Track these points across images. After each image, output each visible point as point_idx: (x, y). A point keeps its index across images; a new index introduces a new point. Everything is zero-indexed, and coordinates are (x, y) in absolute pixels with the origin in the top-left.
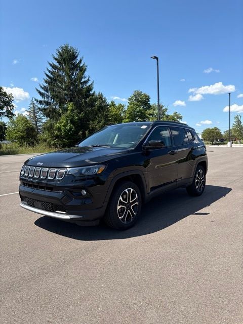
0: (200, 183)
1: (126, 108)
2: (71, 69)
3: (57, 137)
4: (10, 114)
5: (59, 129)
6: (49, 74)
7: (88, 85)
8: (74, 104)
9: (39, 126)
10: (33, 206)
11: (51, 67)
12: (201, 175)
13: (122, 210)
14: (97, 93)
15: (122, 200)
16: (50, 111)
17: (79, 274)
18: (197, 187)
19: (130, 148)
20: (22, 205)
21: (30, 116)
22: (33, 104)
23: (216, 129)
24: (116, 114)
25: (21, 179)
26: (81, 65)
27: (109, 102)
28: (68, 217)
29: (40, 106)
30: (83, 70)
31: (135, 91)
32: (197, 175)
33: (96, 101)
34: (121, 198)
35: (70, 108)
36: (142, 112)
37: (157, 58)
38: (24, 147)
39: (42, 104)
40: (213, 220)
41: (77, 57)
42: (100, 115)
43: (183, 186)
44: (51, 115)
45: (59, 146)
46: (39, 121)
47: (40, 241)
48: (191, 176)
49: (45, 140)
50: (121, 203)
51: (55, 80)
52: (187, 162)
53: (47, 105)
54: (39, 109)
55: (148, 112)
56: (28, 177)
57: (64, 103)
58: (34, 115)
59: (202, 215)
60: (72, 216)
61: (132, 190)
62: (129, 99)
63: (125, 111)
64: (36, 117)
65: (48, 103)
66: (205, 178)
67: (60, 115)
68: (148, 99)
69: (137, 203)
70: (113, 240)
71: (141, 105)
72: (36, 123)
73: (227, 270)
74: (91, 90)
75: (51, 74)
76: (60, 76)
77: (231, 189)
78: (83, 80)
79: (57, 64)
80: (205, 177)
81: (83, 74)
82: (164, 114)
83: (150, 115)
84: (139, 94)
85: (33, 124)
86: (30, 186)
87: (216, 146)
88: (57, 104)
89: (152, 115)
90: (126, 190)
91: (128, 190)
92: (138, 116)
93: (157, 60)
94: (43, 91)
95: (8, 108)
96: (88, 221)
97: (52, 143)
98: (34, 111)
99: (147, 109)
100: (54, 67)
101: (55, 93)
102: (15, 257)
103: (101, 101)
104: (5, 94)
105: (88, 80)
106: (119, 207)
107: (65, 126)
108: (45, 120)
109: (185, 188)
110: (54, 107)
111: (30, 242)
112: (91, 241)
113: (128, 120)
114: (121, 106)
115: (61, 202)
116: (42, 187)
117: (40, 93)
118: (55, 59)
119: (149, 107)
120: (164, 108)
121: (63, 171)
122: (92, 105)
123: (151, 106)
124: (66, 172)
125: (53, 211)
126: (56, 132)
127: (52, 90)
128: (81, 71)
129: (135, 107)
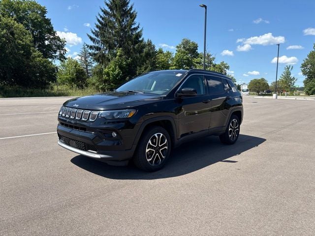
0: (234, 132)
1: (174, 56)
2: (122, 16)
3: (105, 81)
4: (62, 57)
5: (108, 74)
6: (101, 19)
7: (137, 32)
8: (123, 50)
9: (90, 70)
10: (69, 145)
11: (103, 13)
12: (235, 124)
13: (151, 153)
14: (146, 41)
15: (151, 144)
16: (100, 56)
17: (101, 208)
18: (230, 136)
19: (163, 94)
20: (59, 143)
21: (82, 60)
22: (84, 48)
23: (263, 80)
24: (163, 61)
25: (59, 119)
26: (131, 12)
27: (157, 49)
28: (98, 156)
29: (90, 51)
30: (133, 17)
31: (184, 40)
32: (231, 124)
33: (144, 48)
34: (150, 142)
35: (118, 54)
36: (189, 60)
37: (205, 7)
38: (74, 89)
39: (93, 49)
40: (239, 168)
41: (128, 3)
42: (147, 62)
43: (215, 134)
44: (101, 60)
45: (106, 91)
46: (90, 66)
47: (72, 177)
48: (225, 125)
49: (94, 84)
50: (150, 146)
51: (105, 25)
52: (221, 111)
53: (97, 50)
54: (90, 53)
55: (196, 60)
56: (65, 117)
57: (113, 49)
58: (85, 59)
59: (230, 163)
60: (103, 156)
61: (162, 135)
62: (177, 47)
63: (173, 59)
64: (86, 61)
65: (98, 49)
66: (239, 128)
67: (109, 61)
68: (196, 47)
69: (166, 147)
70: (139, 180)
71: (189, 53)
72: (87, 67)
73: (241, 215)
74: (140, 37)
75: (102, 19)
76: (110, 21)
77: (265, 140)
78: (133, 27)
79: (109, 10)
80: (239, 126)
81: (133, 21)
82: (211, 63)
83: (197, 63)
84: (187, 42)
85: (83, 67)
86: (66, 125)
87: (261, 97)
88: (106, 49)
89: (199, 63)
90: (156, 135)
91: (157, 135)
92: (185, 63)
93: (206, 8)
94: (93, 36)
95: (60, 52)
96: (117, 161)
97: (100, 87)
98: (85, 55)
99: (194, 57)
100: (105, 12)
101: (104, 39)
102: (48, 189)
103: (150, 48)
104: (58, 39)
105: (138, 27)
106: (147, 150)
107: (113, 71)
108: (95, 64)
109: (218, 136)
110: (104, 52)
111: (64, 177)
112: (119, 180)
113: (175, 67)
114: (169, 53)
115: (93, 142)
116: (76, 128)
117: (91, 38)
118: (107, 5)
119: (197, 55)
120: (211, 57)
121: (96, 113)
122: (141, 52)
123: (198, 54)
124: (99, 114)
125: (86, 150)
126: (105, 77)
127: (103, 35)
128: (131, 18)
129: (182, 55)
